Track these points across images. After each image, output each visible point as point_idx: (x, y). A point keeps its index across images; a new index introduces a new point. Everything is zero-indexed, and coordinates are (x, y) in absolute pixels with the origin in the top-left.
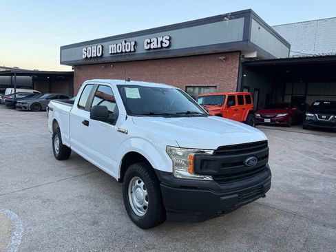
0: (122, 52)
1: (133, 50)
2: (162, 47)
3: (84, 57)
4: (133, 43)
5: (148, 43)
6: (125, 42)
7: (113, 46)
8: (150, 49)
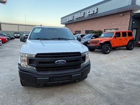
0: (79, 17)
1: (83, 16)
2: (94, 13)
3: (68, 21)
4: (83, 13)
5: (89, 12)
6: (81, 13)
7: (76, 15)
8: (89, 15)
